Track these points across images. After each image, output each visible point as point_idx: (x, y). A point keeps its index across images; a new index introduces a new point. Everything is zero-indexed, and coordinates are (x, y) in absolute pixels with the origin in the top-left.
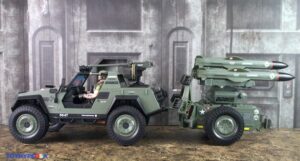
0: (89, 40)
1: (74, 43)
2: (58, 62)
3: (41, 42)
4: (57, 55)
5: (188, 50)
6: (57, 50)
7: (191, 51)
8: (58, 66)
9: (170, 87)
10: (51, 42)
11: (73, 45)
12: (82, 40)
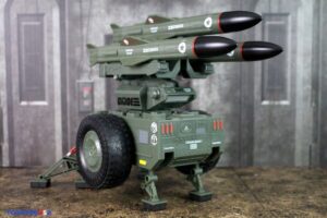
0: (108, 11)
1: (81, 17)
2: (51, 53)
3: (20, 17)
4: (51, 39)
5: (289, 28)
6: (50, 31)
7: (294, 31)
8: (51, 61)
9: (257, 97)
10: (39, 16)
11: (80, 20)
12: (95, 11)
